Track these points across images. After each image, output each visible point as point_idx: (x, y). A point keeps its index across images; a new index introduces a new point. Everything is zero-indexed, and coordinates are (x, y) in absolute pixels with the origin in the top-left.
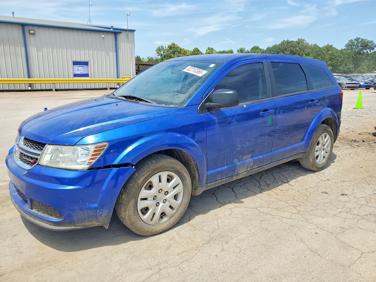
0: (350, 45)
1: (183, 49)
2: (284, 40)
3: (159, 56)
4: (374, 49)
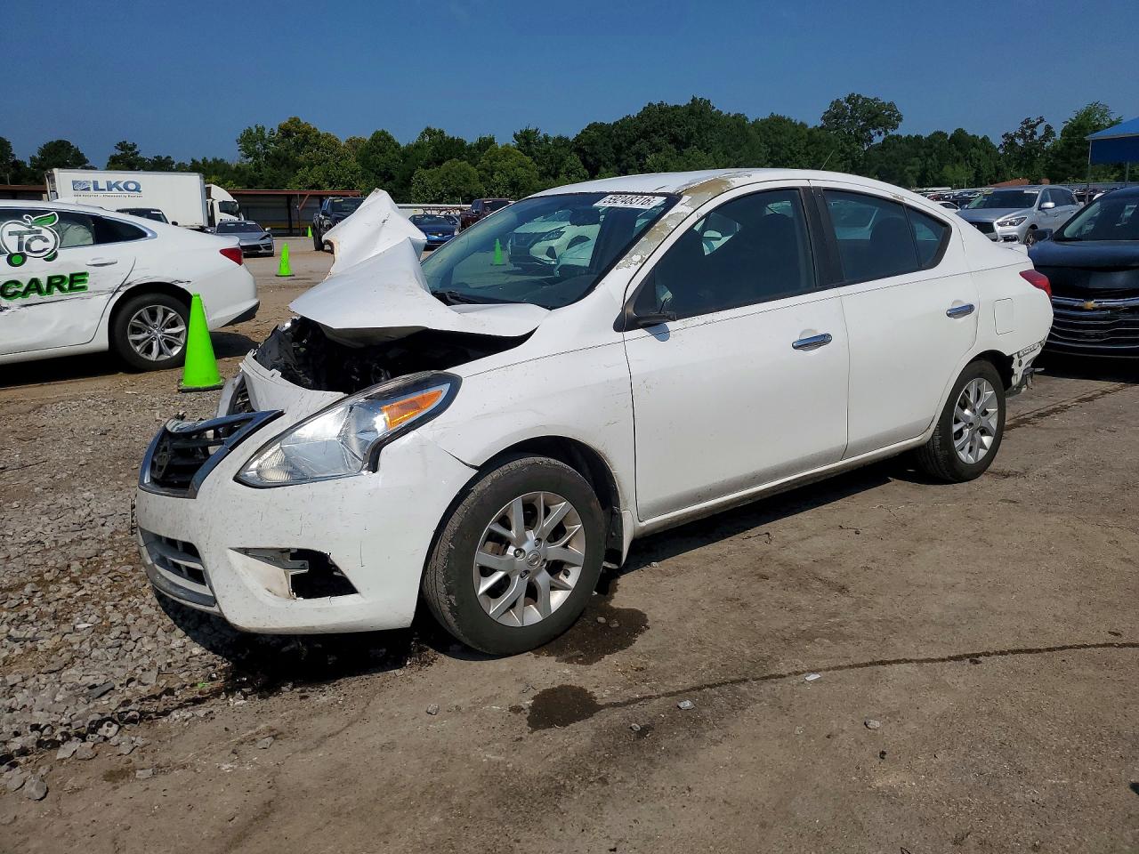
0: (835, 115)
1: (328, 135)
2: (650, 104)
3: (251, 159)
4: (895, 127)
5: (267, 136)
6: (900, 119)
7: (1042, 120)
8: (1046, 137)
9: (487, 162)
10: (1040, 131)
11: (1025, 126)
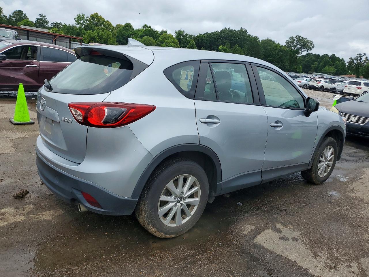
4: (311, 49)
5: (85, 18)
6: (313, 47)
7: (365, 55)
8: (365, 61)
9: (161, 40)
10: (364, 58)
11: (358, 56)
